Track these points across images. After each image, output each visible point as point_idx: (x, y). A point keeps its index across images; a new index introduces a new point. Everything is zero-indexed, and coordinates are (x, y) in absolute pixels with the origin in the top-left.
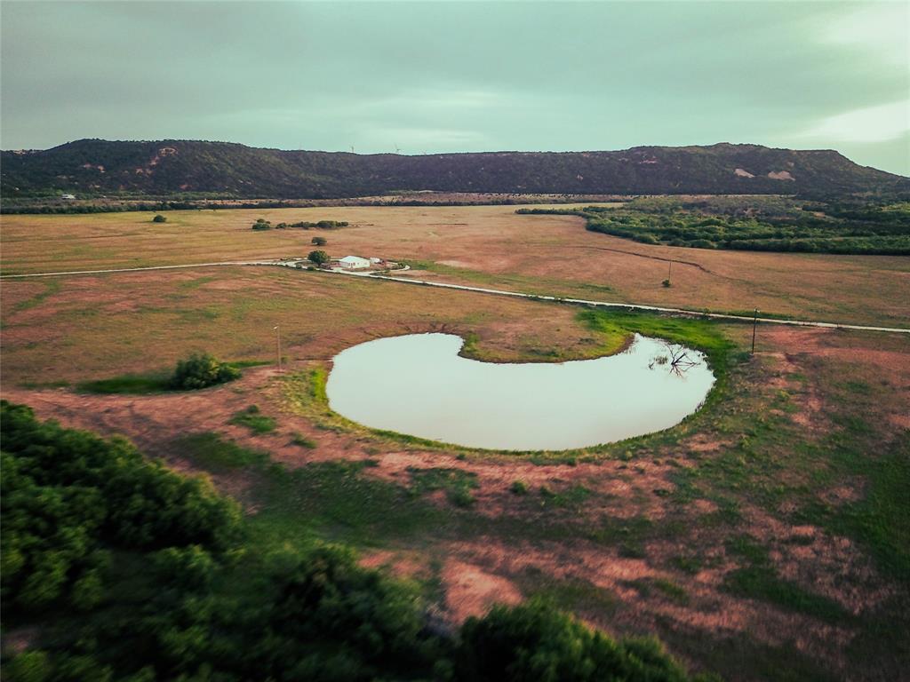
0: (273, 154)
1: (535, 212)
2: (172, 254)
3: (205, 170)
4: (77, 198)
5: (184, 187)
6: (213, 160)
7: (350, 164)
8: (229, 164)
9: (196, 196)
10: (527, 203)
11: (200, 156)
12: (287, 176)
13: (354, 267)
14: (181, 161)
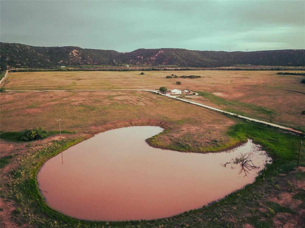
0: (197, 52)
1: (286, 74)
2: (128, 86)
3: (171, 58)
4: (130, 67)
5: (164, 63)
6: (174, 54)
7: (223, 55)
8: (179, 56)
9: (164, 66)
10: (287, 70)
11: (171, 53)
12: (198, 59)
13: (175, 94)
14: (165, 55)
